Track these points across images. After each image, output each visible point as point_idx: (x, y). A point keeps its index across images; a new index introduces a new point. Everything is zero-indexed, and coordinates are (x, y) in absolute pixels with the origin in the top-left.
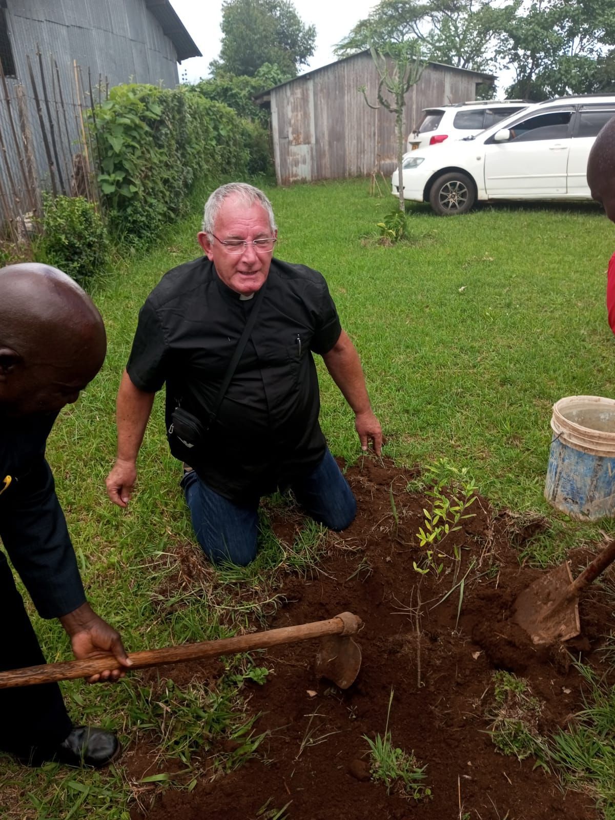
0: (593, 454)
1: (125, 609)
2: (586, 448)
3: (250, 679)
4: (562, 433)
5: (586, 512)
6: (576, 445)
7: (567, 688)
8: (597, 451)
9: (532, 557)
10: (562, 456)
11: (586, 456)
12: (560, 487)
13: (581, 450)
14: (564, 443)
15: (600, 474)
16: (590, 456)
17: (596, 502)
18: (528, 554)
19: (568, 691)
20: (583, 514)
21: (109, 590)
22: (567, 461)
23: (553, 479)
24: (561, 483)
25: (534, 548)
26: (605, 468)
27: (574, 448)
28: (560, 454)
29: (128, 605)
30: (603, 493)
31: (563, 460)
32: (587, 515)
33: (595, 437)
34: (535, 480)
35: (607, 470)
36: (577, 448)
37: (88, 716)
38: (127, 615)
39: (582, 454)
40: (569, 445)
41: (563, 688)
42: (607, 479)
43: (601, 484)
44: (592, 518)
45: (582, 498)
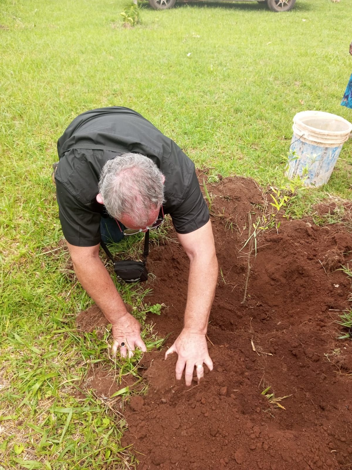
0: (322, 146)
1: (44, 283)
2: (319, 143)
3: (150, 312)
4: (304, 135)
5: (314, 183)
6: (312, 141)
7: (336, 284)
8: (325, 144)
9: (293, 213)
10: (301, 150)
11: (317, 148)
12: (298, 169)
13: (315, 144)
14: (304, 141)
15: (325, 158)
16: (320, 148)
17: (320, 176)
18: (290, 211)
19: (337, 286)
20: (312, 184)
21: (26, 272)
22: (305, 153)
23: (294, 166)
24: (299, 167)
25: (293, 207)
26: (328, 155)
27: (311, 143)
28: (300, 149)
29: (45, 280)
30: (324, 170)
31: (302, 152)
32: (314, 185)
33: (325, 135)
34: (276, 168)
35: (329, 156)
36: (313, 144)
37: (47, 360)
38: (46, 287)
39: (315, 146)
40: (307, 142)
41: (334, 285)
42: (328, 162)
43: (324, 165)
44: (317, 186)
45: (312, 175)
